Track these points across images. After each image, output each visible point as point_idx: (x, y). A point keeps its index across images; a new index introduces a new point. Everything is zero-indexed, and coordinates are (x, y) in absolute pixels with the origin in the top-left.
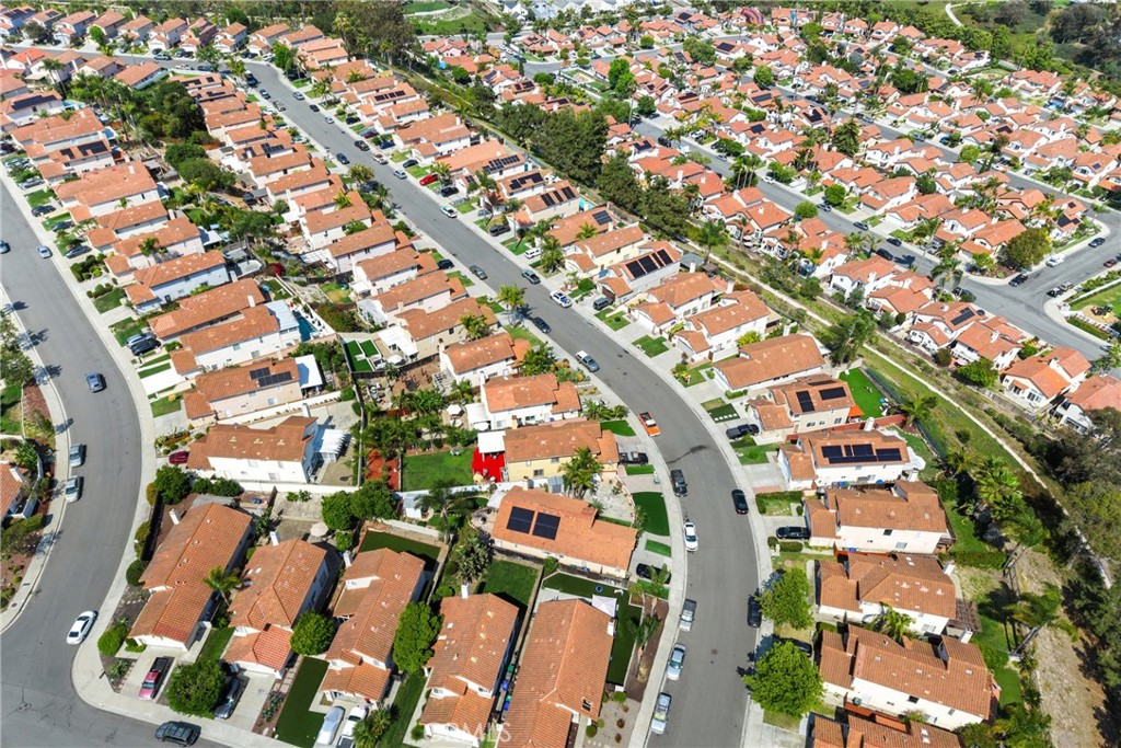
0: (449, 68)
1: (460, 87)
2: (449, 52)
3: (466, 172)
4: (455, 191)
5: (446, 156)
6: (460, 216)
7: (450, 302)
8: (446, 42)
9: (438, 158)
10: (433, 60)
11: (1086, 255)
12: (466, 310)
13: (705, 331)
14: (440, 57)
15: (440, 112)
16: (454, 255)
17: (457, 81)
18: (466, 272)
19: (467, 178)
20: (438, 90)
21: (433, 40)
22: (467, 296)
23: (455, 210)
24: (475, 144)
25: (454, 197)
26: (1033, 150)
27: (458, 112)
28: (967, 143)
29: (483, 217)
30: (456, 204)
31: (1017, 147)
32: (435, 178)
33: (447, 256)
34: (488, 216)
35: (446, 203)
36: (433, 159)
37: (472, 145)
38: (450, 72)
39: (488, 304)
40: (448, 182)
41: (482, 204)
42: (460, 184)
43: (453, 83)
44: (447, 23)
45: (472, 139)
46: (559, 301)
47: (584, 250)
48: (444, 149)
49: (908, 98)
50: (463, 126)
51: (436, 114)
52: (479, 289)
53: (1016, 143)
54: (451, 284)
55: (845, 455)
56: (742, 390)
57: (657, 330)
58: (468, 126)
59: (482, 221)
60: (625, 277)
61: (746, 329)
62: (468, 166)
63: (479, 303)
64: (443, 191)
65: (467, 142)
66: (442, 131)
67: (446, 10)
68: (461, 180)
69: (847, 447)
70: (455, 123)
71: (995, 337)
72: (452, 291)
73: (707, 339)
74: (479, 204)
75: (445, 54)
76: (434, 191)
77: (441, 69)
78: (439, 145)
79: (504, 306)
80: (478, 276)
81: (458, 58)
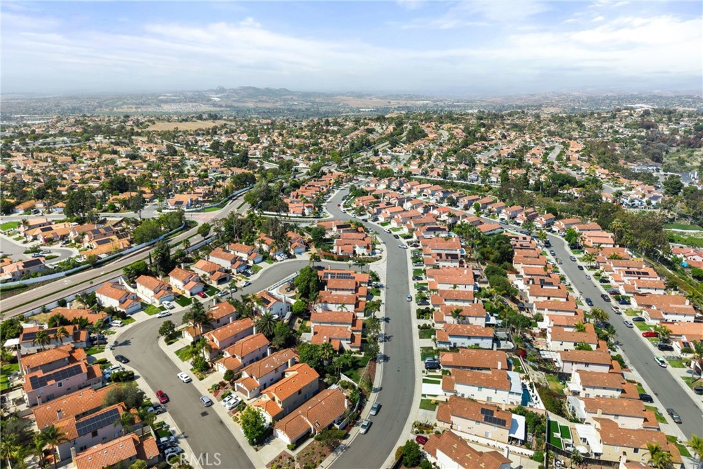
0: (690, 267)
1: (696, 281)
2: (693, 257)
3: (684, 339)
4: (671, 349)
5: (669, 323)
6: (669, 368)
8: (692, 251)
9: (663, 323)
10: (678, 259)
12: (654, 440)
14: (684, 259)
15: (673, 293)
16: (656, 394)
17: (694, 277)
18: (662, 410)
19: (684, 343)
20: (676, 279)
21: (681, 247)
22: (659, 429)
23: (666, 362)
24: (698, 322)
25: (668, 353)
27: (689, 297)
29: (690, 375)
30: (668, 358)
32: (656, 335)
33: (649, 392)
34: (695, 376)
35: (660, 355)
36: (658, 322)
37: (695, 321)
38: (690, 270)
39: (676, 444)
40: (667, 341)
41: (692, 366)
42: (676, 345)
44: (696, 239)
45: (696, 318)
48: (670, 318)
51: (670, 294)
52: (670, 428)
54: (646, 414)
58: (695, 308)
59: (688, 378)
62: (687, 336)
63: (668, 439)
65: (692, 319)
66: (671, 306)
68: (678, 343)
70: (684, 304)
72: (646, 420)
74: (689, 365)
76: (653, 344)
77: (683, 266)
78: (666, 314)
79: (692, 453)
80: (674, 419)
81: (699, 262)
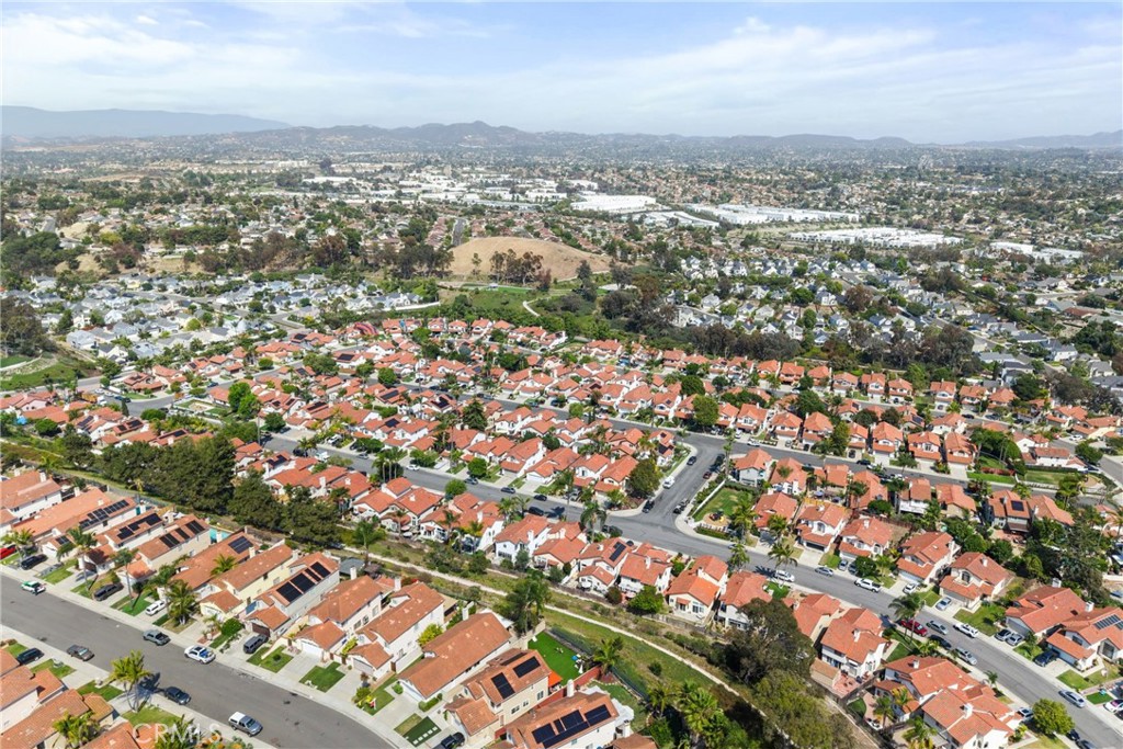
0: (30, 422)
1: (47, 439)
2: (30, 406)
3: (57, 533)
4: (43, 558)
5: (26, 521)
6: (50, 588)
7: (37, 705)
8: (25, 396)
9: (16, 526)
10: (8, 416)
11: (689, 472)
12: (63, 710)
13: (381, 640)
14: (18, 413)
15: (17, 472)
16: (43, 640)
17: (42, 434)
18: (59, 656)
19: (58, 540)
20: (14, 448)
21: (8, 396)
22: (65, 689)
23: (42, 582)
24: (69, 498)
25: (41, 567)
26: (621, 398)
27: (43, 468)
28: (572, 401)
29: (83, 581)
30: (44, 575)
31: (609, 399)
32: (11, 550)
33: (29, 643)
34: (90, 578)
35: (29, 577)
36: (9, 527)
37: (63, 500)
38: (32, 427)
39: (97, 691)
40: (33, 549)
41: (81, 566)
42: (49, 550)
43: (36, 437)
44: (26, 376)
45: (63, 494)
46: (198, 657)
47: (223, 586)
48: (24, 513)
49: (515, 375)
50: (50, 481)
51: (12, 475)
52: (84, 674)
53: (607, 395)
54: (37, 682)
55: (557, 733)
56: (435, 696)
57: (327, 655)
58: (58, 481)
59: (82, 586)
60: (278, 605)
61: (424, 624)
62: (59, 526)
63: (81, 694)
64: (23, 563)
65: (58, 498)
66: (20, 493)
67: (24, 363)
68: (50, 545)
69: (557, 722)
70: (38, 481)
71: (648, 562)
72: (40, 689)
73: (386, 649)
74: (77, 567)
75: (24, 409)
76: (12, 566)
77: (20, 424)
78: (17, 509)
79: (121, 687)
80: (81, 658)
81: (42, 410)
